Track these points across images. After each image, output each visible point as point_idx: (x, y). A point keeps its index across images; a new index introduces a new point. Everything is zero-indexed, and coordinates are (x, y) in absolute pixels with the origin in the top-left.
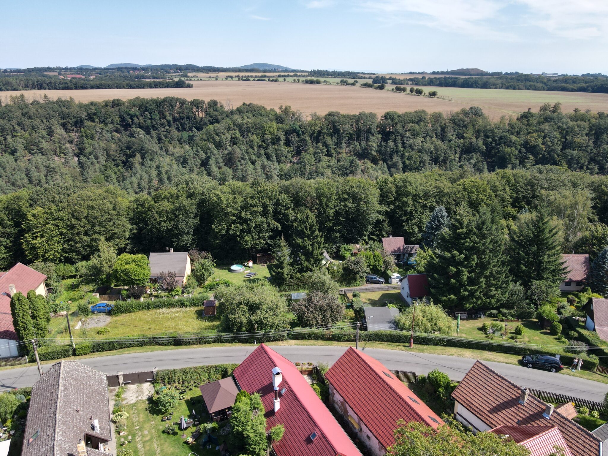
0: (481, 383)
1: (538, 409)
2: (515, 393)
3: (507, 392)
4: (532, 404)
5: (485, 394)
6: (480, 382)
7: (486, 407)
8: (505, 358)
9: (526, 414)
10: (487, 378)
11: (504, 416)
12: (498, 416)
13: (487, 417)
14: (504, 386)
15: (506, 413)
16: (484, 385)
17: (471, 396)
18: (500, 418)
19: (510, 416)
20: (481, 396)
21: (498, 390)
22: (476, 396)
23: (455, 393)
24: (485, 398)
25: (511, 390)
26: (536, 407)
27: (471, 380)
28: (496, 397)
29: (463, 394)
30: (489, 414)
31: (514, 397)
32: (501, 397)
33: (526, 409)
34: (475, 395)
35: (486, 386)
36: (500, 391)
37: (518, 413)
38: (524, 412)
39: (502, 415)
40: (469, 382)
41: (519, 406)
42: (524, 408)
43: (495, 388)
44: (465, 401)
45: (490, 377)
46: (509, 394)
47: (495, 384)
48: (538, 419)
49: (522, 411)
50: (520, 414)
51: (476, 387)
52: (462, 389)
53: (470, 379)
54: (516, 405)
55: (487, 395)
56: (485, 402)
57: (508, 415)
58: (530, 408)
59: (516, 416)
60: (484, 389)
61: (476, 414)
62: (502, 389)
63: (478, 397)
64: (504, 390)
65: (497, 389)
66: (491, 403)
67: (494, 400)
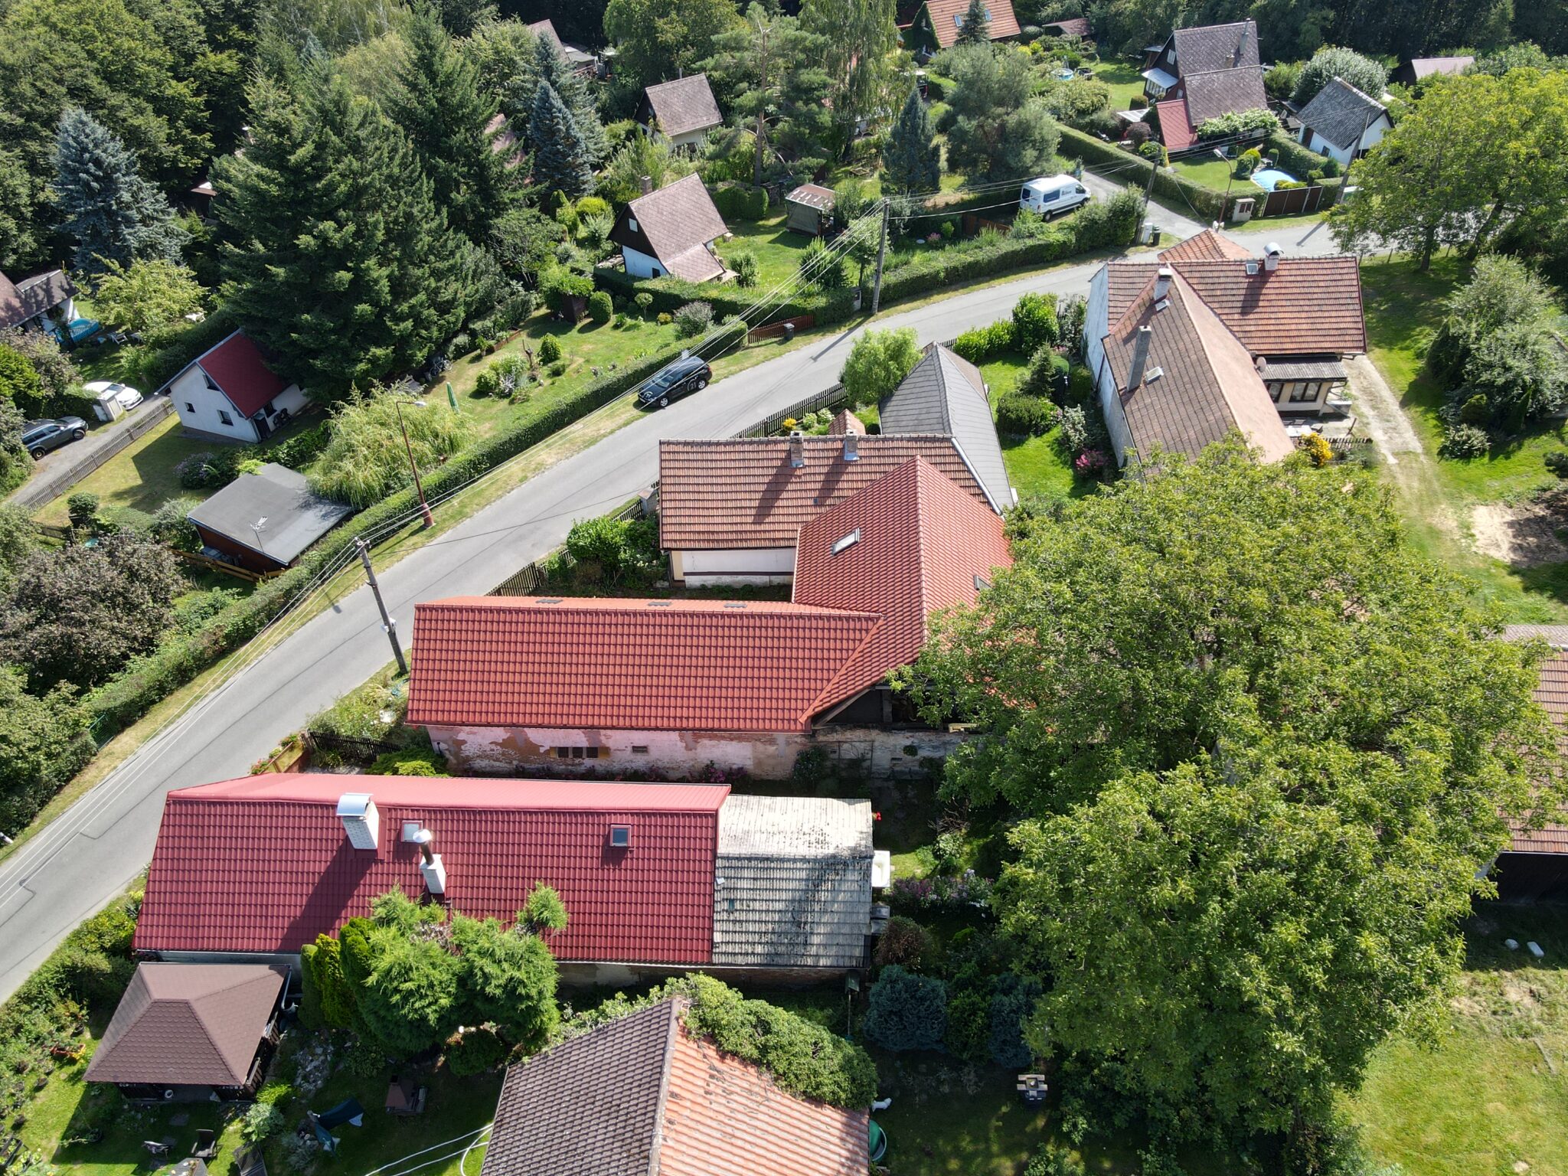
0: (700, 481)
1: (831, 454)
2: (774, 455)
3: (761, 464)
4: (816, 454)
5: (724, 496)
6: (696, 480)
7: (744, 520)
8: (611, 416)
9: (818, 478)
10: (705, 465)
11: (786, 511)
12: (777, 519)
13: (758, 536)
14: (747, 456)
15: (785, 503)
16: (709, 480)
17: (702, 520)
18: (781, 519)
19: (795, 503)
20: (719, 505)
21: (742, 472)
22: (711, 512)
23: (665, 537)
24: (730, 504)
25: (765, 455)
26: (826, 454)
27: (677, 489)
28: (747, 488)
29: (682, 528)
30: (758, 528)
32: (757, 480)
33: (812, 470)
34: (706, 512)
35: (715, 480)
36: (746, 472)
37: (803, 486)
38: (813, 478)
39: (781, 511)
40: (677, 496)
41: (798, 472)
42: (808, 470)
43: (733, 472)
44: (697, 537)
45: (709, 457)
46: (765, 463)
47: (728, 464)
48: (842, 473)
49: (808, 478)
50: (809, 486)
51: (696, 496)
52: (673, 520)
53: (673, 488)
54: (792, 476)
55: (729, 496)
56: (734, 512)
57: (790, 503)
58: (817, 462)
59: (804, 495)
60: (715, 489)
61: (735, 545)
62: (747, 464)
63: (715, 512)
64: (752, 464)
65: (738, 472)
66: (748, 504)
67: (748, 496)
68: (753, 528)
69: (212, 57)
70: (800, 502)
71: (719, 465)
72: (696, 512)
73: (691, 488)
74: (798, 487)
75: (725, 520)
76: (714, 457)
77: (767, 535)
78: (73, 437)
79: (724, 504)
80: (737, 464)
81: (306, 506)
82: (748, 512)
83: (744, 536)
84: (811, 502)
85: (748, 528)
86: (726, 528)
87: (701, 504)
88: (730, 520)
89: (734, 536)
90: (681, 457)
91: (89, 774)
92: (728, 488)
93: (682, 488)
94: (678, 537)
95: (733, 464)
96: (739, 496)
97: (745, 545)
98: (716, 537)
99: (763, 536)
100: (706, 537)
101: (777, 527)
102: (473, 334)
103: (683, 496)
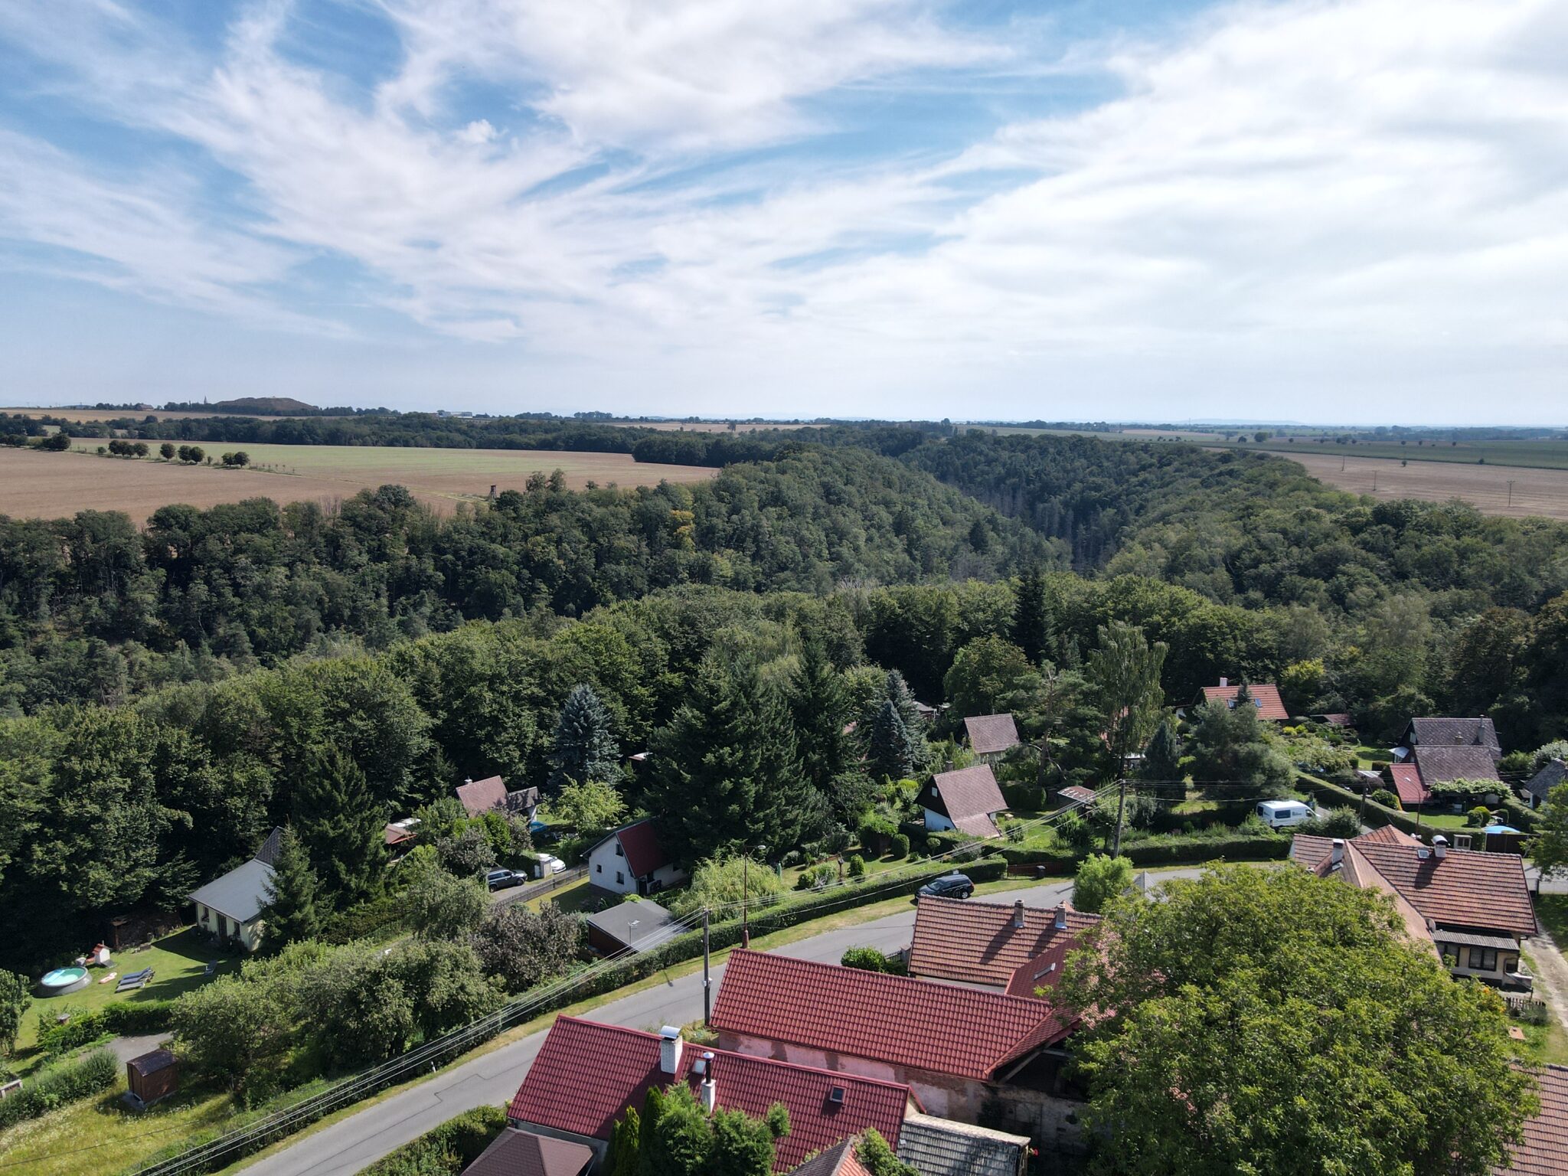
0: (945, 927)
1: (1045, 921)
2: (1002, 917)
3: (991, 921)
4: (1034, 920)
5: (961, 941)
6: (942, 926)
7: (973, 959)
8: (891, 906)
9: (1033, 938)
10: (950, 916)
11: (1006, 958)
12: (998, 963)
13: (983, 973)
14: (982, 914)
15: (1006, 952)
16: (952, 928)
17: (942, 955)
18: (1002, 964)
19: (1013, 953)
20: (957, 946)
21: (977, 925)
22: (949, 951)
23: (913, 963)
24: (964, 947)
25: (995, 916)
26: (1041, 921)
27: (927, 930)
28: (979, 937)
29: (927, 959)
30: (983, 967)
31: (1005, 923)
32: (987, 932)
33: (1030, 931)
34: (945, 950)
35: (955, 928)
36: (980, 926)
37: (1022, 942)
38: (1029, 937)
39: (1002, 958)
40: (926, 936)
41: (1019, 931)
42: (1026, 931)
43: (970, 924)
44: (936, 967)
45: (954, 911)
46: (995, 922)
47: (967, 918)
48: (1053, 937)
49: (1026, 937)
50: (1026, 943)
51: (940, 938)
52: (921, 952)
53: (924, 930)
54: (1014, 933)
55: (965, 941)
56: (967, 953)
57: (1010, 953)
58: (1034, 926)
59: (1021, 948)
60: (955, 934)
61: (964, 977)
62: (981, 920)
63: (952, 951)
64: (985, 920)
65: (974, 925)
66: (978, 949)
67: (978, 943)
68: (980, 967)
69: (669, 675)
70: (1018, 954)
71: (960, 918)
72: (939, 949)
73: (937, 931)
74: (1018, 942)
75: (959, 958)
76: (958, 912)
77: (990, 974)
78: (516, 883)
79: (960, 946)
80: (974, 919)
81: (665, 924)
82: (977, 954)
83: (972, 972)
84: (1026, 955)
85: (976, 966)
86: (959, 964)
87: (942, 944)
88: (963, 958)
89: (964, 971)
90: (934, 908)
91: (491, 1044)
92: (965, 935)
93: (930, 931)
94: (922, 965)
95: (970, 919)
96: (972, 942)
97: (971, 978)
98: (950, 969)
99: (986, 974)
100: (943, 968)
101: (997, 969)
102: (802, 851)
103: (930, 936)
